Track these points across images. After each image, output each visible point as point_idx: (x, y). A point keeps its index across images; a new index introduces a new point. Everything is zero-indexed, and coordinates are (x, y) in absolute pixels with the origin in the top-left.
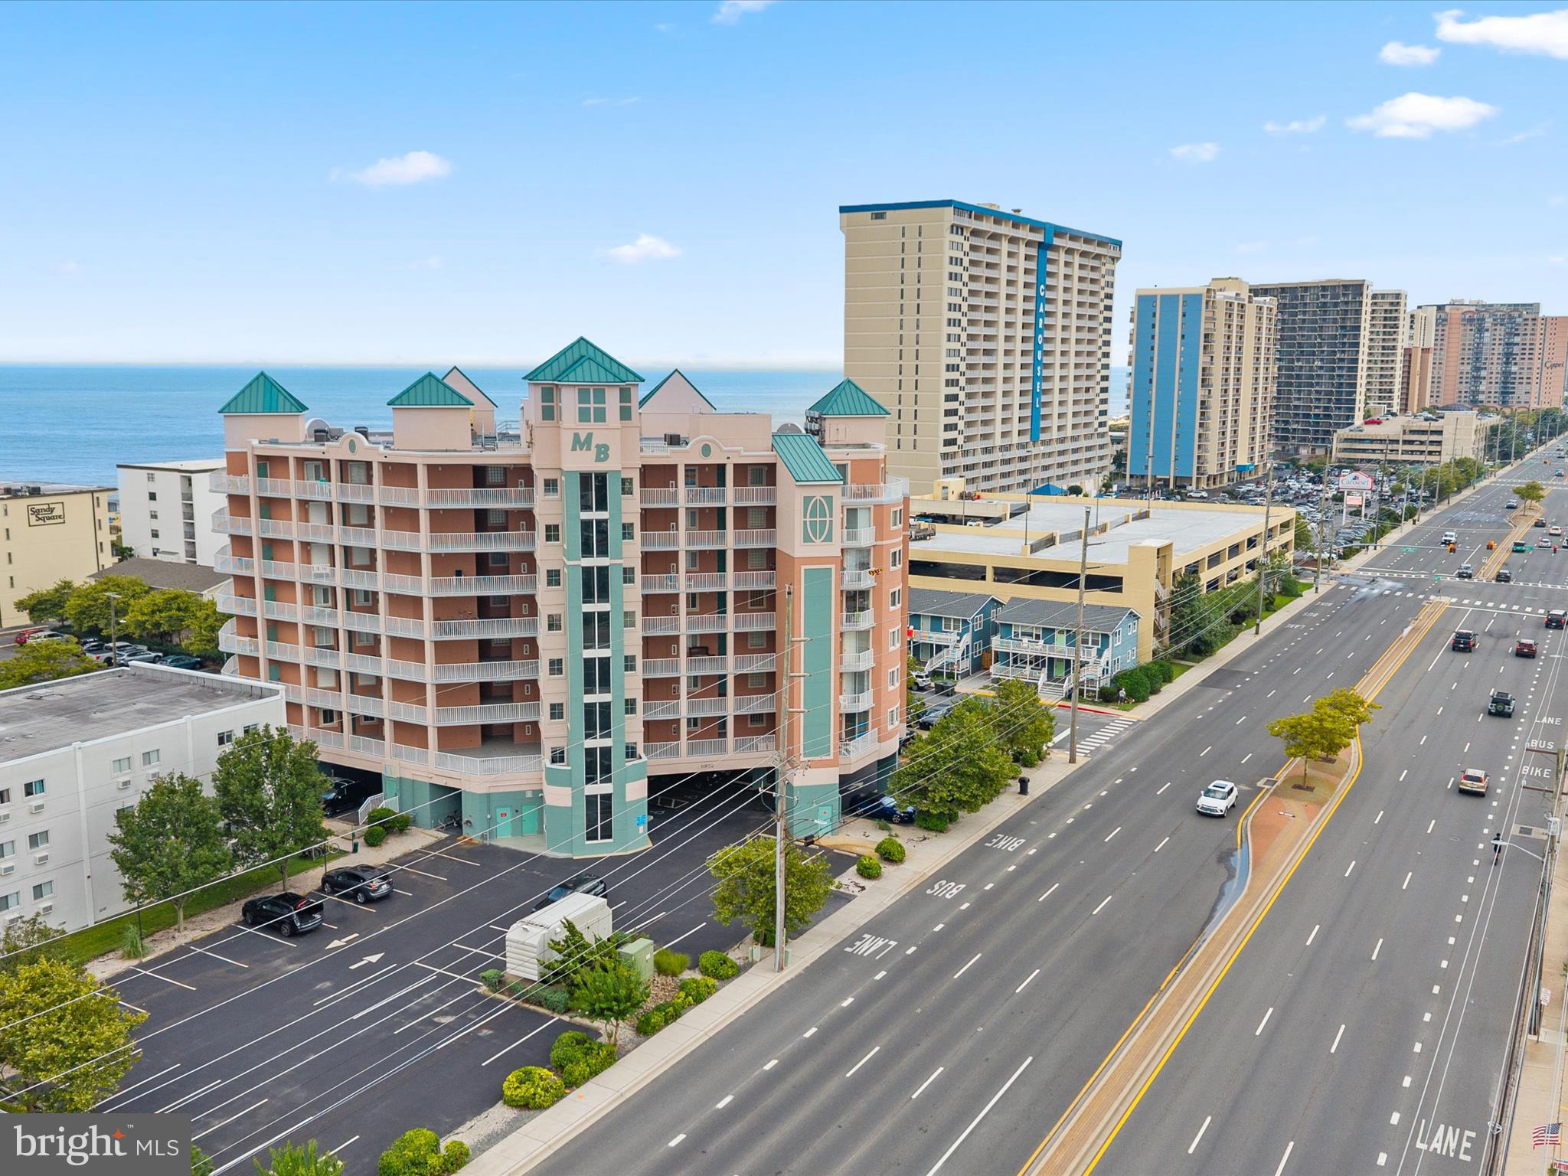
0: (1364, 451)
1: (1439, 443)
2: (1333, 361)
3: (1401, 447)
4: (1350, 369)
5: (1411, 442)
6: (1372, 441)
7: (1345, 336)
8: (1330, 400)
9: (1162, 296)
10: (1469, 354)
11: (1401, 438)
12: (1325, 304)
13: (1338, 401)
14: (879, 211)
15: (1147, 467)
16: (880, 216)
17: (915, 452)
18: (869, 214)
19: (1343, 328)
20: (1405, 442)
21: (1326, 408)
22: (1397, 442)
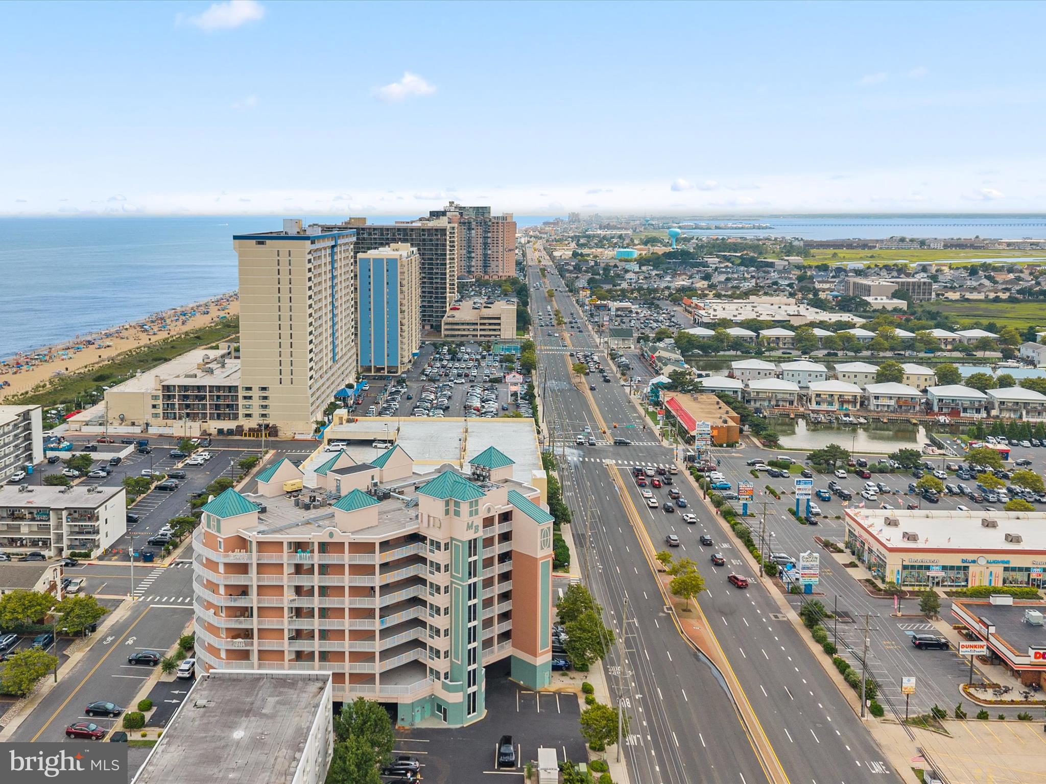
0: (459, 330)
1: (499, 324)
2: (432, 274)
3: (479, 327)
4: (442, 279)
5: (484, 324)
6: (463, 324)
7: (437, 259)
8: (431, 297)
9: (373, 259)
10: (464, 243)
11: (479, 321)
12: (424, 240)
13: (436, 298)
14: (261, 239)
15: (370, 361)
16: (262, 243)
17: (292, 386)
18: (254, 241)
19: (436, 254)
20: (481, 324)
21: (429, 302)
22: (477, 324)
